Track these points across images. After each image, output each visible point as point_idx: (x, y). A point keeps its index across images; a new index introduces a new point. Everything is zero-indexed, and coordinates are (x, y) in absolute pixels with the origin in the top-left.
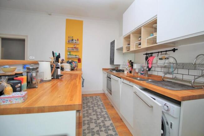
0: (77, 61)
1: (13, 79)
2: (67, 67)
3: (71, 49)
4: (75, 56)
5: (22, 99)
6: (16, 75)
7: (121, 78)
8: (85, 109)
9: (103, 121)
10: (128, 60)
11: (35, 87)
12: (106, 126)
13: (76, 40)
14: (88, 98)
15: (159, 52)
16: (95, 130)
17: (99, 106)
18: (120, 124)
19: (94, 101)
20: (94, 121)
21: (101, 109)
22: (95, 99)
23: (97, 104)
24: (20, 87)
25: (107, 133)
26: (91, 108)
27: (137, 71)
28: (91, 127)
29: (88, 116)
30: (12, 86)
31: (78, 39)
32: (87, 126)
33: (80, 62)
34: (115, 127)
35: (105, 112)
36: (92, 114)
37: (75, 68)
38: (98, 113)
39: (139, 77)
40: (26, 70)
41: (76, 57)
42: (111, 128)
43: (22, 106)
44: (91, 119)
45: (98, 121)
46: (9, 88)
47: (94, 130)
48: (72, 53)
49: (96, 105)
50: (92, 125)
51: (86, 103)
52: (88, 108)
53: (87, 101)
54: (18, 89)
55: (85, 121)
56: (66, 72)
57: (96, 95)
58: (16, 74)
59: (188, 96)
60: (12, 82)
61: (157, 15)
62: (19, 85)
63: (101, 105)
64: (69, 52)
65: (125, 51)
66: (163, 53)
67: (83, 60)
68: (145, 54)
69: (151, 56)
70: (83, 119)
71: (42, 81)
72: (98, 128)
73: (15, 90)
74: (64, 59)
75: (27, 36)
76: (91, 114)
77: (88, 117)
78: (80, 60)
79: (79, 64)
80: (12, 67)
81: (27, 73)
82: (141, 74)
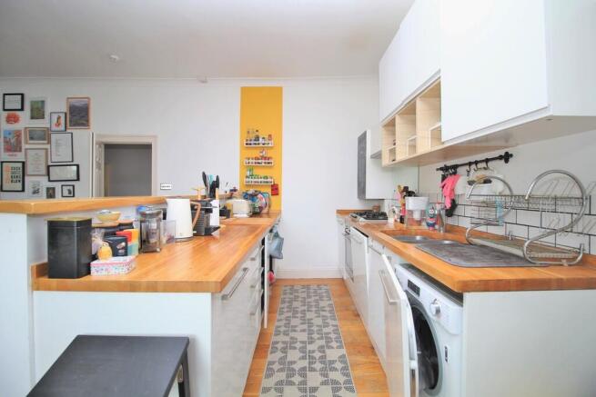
0: (269, 190)
1: (114, 234)
2: (241, 208)
3: (254, 161)
4: (262, 180)
5: (125, 269)
6: (121, 228)
7: (367, 236)
8: (283, 317)
9: (321, 349)
10: (399, 186)
11: (155, 251)
12: (328, 359)
13: (266, 137)
14: (295, 288)
15: (470, 164)
16: (297, 367)
17: (319, 310)
18: (365, 360)
19: (309, 297)
20: (298, 345)
21: (325, 318)
22: (315, 292)
23: (317, 306)
24: (125, 248)
25: (326, 376)
26: (299, 315)
27: (417, 216)
28: (290, 358)
29: (286, 334)
30: (111, 245)
31: (270, 136)
32: (279, 355)
33: (277, 194)
34: (351, 365)
35: (333, 326)
36: (298, 329)
37: (265, 211)
38: (315, 328)
39: (421, 234)
40: (139, 217)
41: (267, 182)
42: (339, 365)
43: (124, 278)
44: (294, 340)
45: (310, 347)
46: (105, 249)
47: (294, 366)
48: (256, 172)
49: (314, 309)
50: (293, 355)
51: (289, 302)
52: (290, 314)
53: (291, 296)
54: (120, 251)
55: (277, 343)
56: (238, 221)
57: (320, 282)
58: (120, 225)
59: (480, 281)
60: (112, 238)
61: (439, 71)
62: (123, 244)
63: (327, 309)
64: (249, 168)
65: (386, 161)
66: (480, 165)
67: (283, 190)
68: (441, 169)
69: (455, 173)
70: (274, 339)
71: (171, 239)
72: (305, 363)
73: (115, 254)
74: (238, 188)
75: (155, 137)
76: (296, 329)
77: (288, 335)
78: (277, 189)
79: (274, 198)
80: (114, 213)
81: (141, 222)
82: (429, 225)
